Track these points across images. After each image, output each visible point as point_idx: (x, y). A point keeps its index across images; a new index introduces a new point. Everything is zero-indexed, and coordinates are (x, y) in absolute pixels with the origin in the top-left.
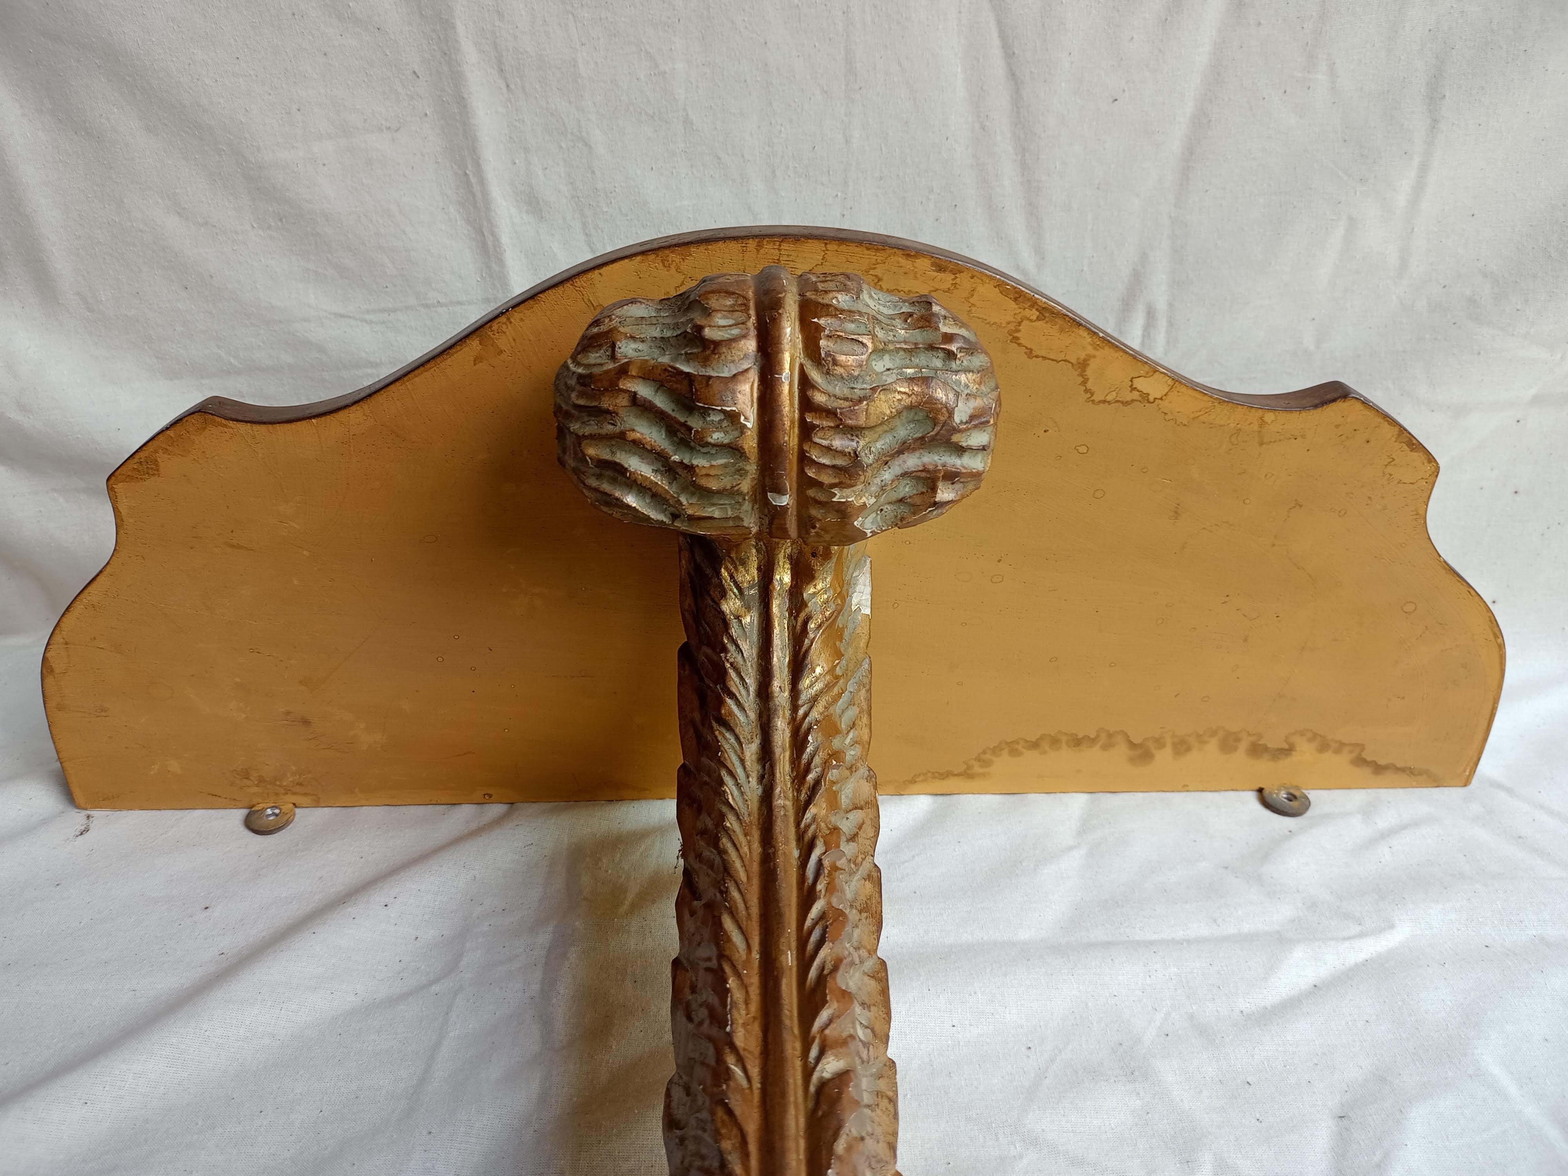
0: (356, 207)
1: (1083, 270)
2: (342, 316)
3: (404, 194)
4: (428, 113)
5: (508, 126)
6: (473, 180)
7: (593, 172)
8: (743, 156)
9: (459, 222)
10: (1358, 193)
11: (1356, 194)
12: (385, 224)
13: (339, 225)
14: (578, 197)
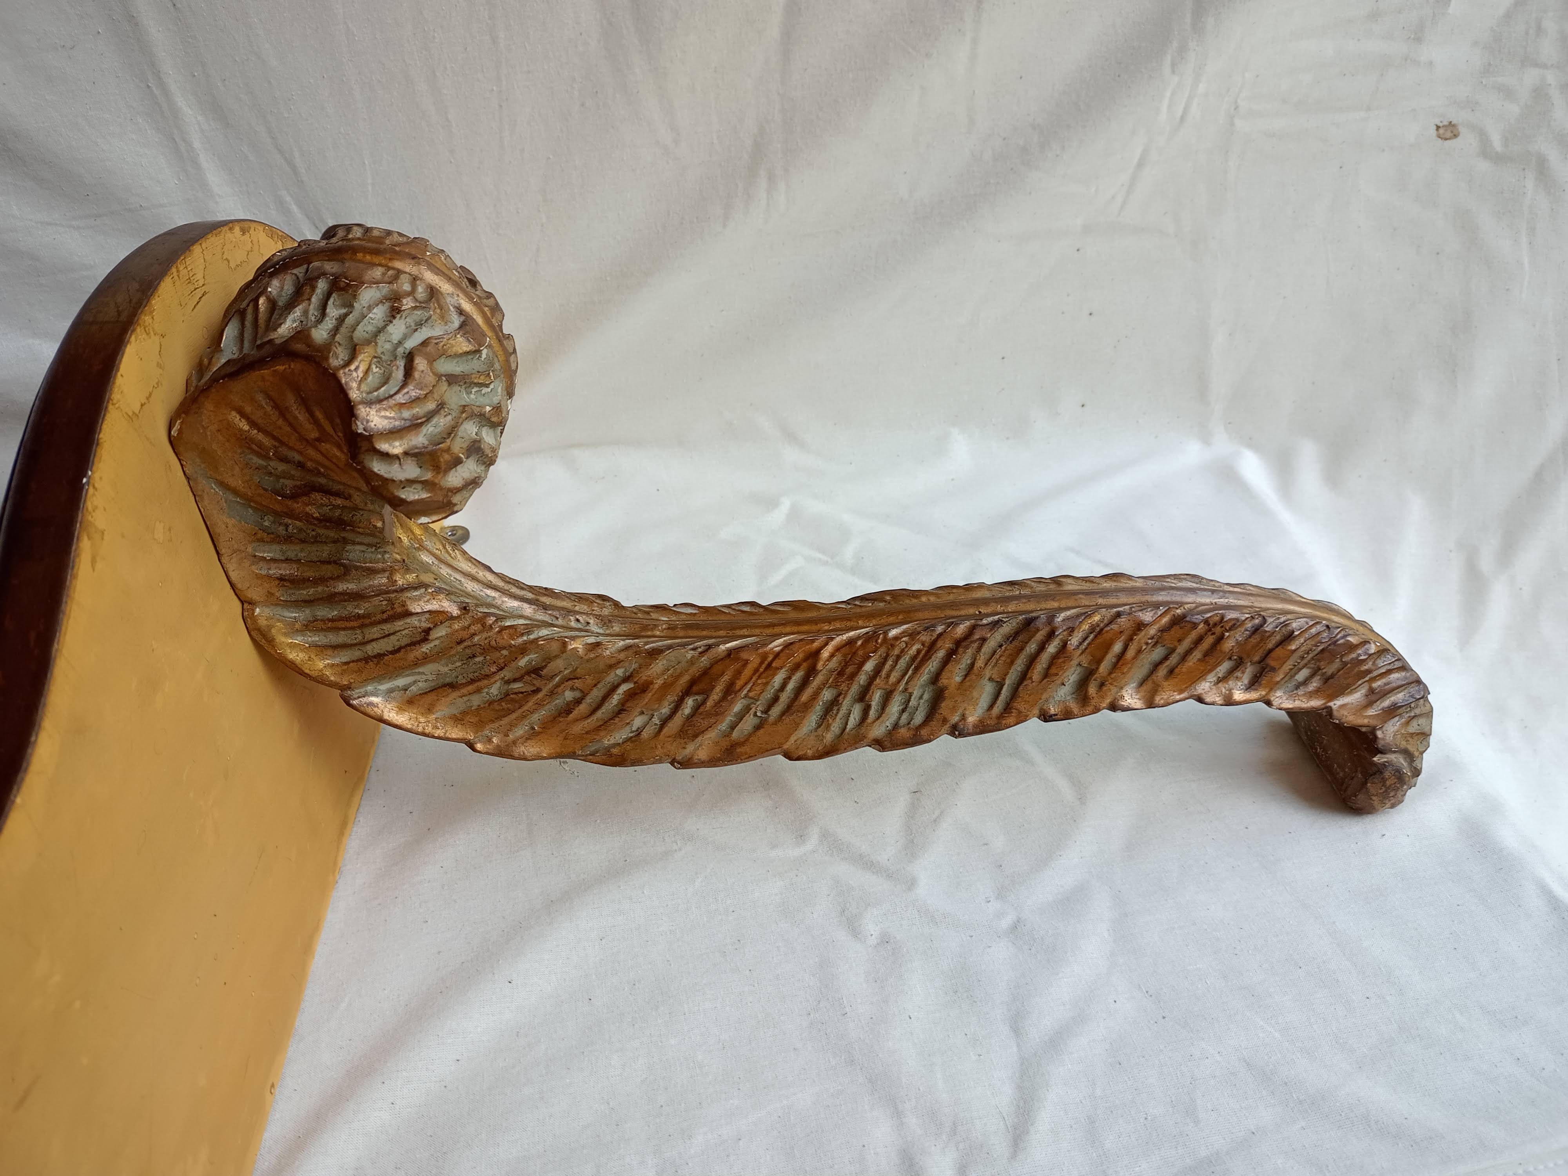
0: (43, 123)
1: (713, 143)
2: (49, 224)
3: (90, 108)
4: (100, 31)
5: (182, 42)
6: (157, 92)
7: (269, 82)
8: (404, 61)
9: (149, 132)
10: (926, 66)
11: (924, 66)
12: (76, 137)
13: (30, 141)
14: (259, 105)
